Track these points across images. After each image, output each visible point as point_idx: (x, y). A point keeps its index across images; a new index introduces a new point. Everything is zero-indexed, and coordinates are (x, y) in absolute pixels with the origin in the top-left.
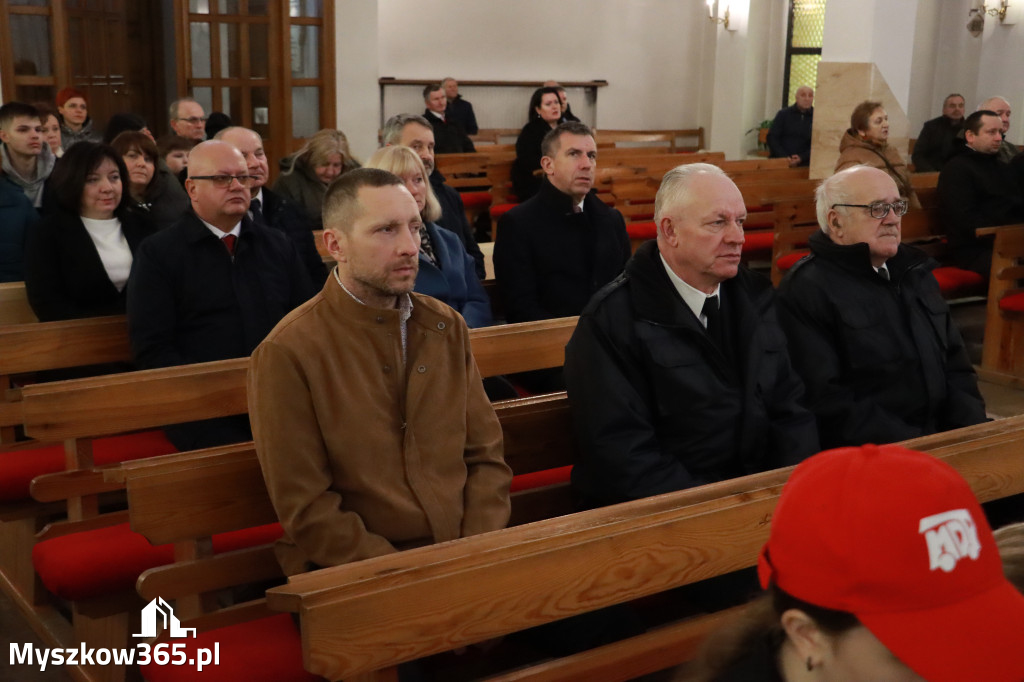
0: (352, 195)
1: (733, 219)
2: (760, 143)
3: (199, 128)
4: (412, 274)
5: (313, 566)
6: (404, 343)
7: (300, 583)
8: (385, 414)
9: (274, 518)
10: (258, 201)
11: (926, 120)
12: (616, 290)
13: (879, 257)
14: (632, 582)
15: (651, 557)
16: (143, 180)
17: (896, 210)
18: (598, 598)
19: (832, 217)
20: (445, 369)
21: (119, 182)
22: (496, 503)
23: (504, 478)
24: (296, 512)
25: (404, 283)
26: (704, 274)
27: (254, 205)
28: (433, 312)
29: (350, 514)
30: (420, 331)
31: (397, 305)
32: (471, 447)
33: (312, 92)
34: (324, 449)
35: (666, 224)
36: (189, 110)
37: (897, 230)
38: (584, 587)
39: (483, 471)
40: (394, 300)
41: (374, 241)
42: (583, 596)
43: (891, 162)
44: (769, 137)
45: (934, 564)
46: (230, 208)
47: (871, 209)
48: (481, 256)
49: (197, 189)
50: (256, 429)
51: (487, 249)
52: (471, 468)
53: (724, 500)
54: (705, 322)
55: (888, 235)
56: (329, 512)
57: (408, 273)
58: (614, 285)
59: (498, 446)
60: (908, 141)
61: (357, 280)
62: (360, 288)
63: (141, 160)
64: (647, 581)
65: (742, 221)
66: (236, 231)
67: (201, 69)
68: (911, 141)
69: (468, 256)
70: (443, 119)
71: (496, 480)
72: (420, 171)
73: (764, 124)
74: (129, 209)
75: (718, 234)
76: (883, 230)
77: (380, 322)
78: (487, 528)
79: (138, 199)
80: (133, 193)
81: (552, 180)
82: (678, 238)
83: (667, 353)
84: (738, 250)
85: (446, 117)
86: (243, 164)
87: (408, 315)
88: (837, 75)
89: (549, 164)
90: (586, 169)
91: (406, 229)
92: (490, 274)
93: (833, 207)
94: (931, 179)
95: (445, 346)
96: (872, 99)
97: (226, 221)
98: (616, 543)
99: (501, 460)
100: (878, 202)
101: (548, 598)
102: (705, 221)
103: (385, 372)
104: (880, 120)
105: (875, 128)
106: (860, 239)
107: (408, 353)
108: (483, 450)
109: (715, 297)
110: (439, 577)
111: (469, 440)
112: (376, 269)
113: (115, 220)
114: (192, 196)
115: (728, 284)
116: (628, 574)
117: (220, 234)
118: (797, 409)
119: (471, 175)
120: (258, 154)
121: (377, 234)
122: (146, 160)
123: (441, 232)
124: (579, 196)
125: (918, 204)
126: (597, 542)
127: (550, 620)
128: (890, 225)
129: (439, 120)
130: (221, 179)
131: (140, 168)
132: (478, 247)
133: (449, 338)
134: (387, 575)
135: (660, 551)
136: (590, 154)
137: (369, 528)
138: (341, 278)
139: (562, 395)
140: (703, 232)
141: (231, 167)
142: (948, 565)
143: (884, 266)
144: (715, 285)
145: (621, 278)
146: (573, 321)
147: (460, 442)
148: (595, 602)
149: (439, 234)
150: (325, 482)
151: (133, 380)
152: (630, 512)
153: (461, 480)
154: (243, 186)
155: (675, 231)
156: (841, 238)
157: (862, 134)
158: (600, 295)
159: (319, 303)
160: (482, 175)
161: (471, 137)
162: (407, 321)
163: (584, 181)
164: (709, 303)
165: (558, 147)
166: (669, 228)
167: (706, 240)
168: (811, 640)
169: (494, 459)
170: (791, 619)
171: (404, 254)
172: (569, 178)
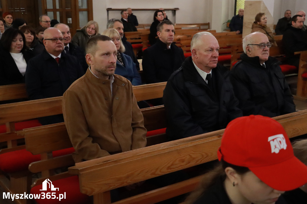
0: (96, 43)
1: (215, 49)
2: (227, 27)
3: (49, 24)
4: (114, 69)
5: (84, 160)
6: (111, 90)
7: (79, 165)
8: (106, 113)
9: (71, 146)
11: (279, 18)
12: (178, 73)
13: (262, 61)
14: (184, 163)
15: (190, 155)
16: (30, 41)
17: (268, 46)
18: (173, 168)
19: (248, 48)
20: (125, 98)
21: (23, 42)
22: (142, 140)
23: (145, 132)
24: (78, 144)
25: (111, 72)
26: (206, 67)
27: (66, 48)
28: (121, 80)
29: (96, 144)
30: (116, 86)
31: (109, 78)
32: (133, 122)
33: (85, 13)
34: (87, 123)
35: (194, 51)
36: (46, 18)
37: (268, 52)
38: (169, 165)
39: (138, 130)
40: (108, 77)
41: (102, 58)
42: (169, 168)
43: (268, 32)
44: (230, 25)
45: (273, 151)
46: (57, 49)
47: (260, 45)
48: (138, 63)
49: (47, 43)
50: (65, 117)
51: (140, 61)
52: (134, 129)
53: (213, 137)
54: (207, 82)
55: (265, 54)
56: (89, 143)
57: (112, 68)
58: (178, 70)
59: (142, 122)
60: (273, 25)
61: (97, 70)
62: (97, 73)
63: (29, 34)
64: (189, 163)
65: (218, 50)
66: (59, 56)
68: (274, 25)
69: (134, 63)
70: (127, 21)
71: (142, 133)
72: (118, 37)
73: (228, 21)
74: (26, 50)
75: (210, 54)
76: (264, 52)
77: (104, 84)
78: (139, 147)
79: (29, 47)
80: (27, 45)
81: (161, 39)
82: (198, 56)
83: (195, 91)
84: (217, 59)
85: (128, 20)
86: (61, 35)
87: (113, 81)
88: (251, 5)
89: (159, 34)
90: (171, 36)
91: (112, 54)
92: (141, 69)
93: (248, 45)
94: (281, 37)
95: (125, 91)
96: (262, 12)
97: (56, 53)
98: (178, 151)
99: (143, 126)
100: (262, 43)
101: (157, 169)
102: (207, 50)
103: (106, 99)
104: (264, 19)
105: (262, 21)
106: (256, 55)
107: (113, 93)
108: (138, 123)
109: (210, 74)
110: (123, 163)
111: (133, 120)
112: (102, 67)
113: (21, 53)
114: (45, 45)
115: (214, 70)
116: (183, 161)
117: (55, 57)
118: (237, 109)
120: (68, 32)
121: (103, 56)
122: (31, 34)
123: (125, 56)
124: (169, 44)
125: (276, 45)
126: (173, 151)
127: (158, 176)
128: (266, 51)
129: (126, 21)
130: (54, 40)
131: (29, 37)
132: (137, 61)
133: (126, 88)
134: (106, 162)
135: (193, 154)
136: (173, 31)
137: (102, 148)
138: (91, 70)
139: (162, 106)
141: (57, 36)
142: (277, 151)
143: (264, 64)
144: (210, 70)
145: (180, 69)
146: (165, 83)
147: (130, 121)
148: (172, 170)
149: (124, 56)
150: (87, 134)
151: (27, 104)
152: (184, 142)
153: (131, 133)
154: (61, 42)
155: (197, 53)
156: (250, 55)
157: (259, 23)
158: (174, 74)
159: (84, 78)
160: (140, 38)
161: (136, 27)
162: (113, 83)
163: (171, 39)
164: (208, 76)
165: (163, 29)
166: (195, 52)
167: (206, 56)
168: (234, 177)
169: (141, 126)
170: (228, 170)
171: (112, 63)
172: (166, 39)
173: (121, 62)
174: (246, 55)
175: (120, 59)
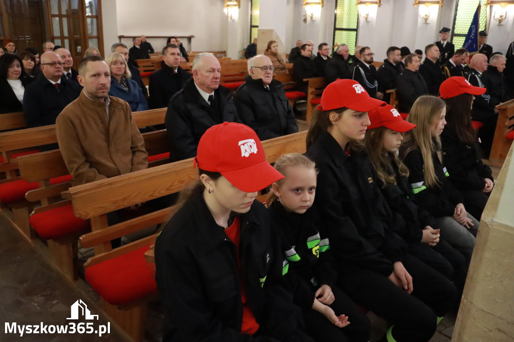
1: (217, 70)
4: (106, 91)
6: (108, 113)
7: (72, 190)
8: (103, 137)
10: (69, 73)
11: (292, 48)
12: (179, 94)
13: (266, 83)
15: (189, 176)
16: (30, 68)
17: (270, 69)
19: (252, 71)
20: (123, 120)
21: (20, 68)
22: (142, 163)
23: (145, 155)
24: (74, 169)
25: (103, 93)
26: (208, 88)
27: (68, 74)
28: (118, 103)
29: (92, 169)
30: (113, 109)
31: (105, 100)
32: (133, 146)
33: (96, 40)
34: (82, 148)
35: (195, 72)
36: (50, 45)
37: (271, 75)
38: (167, 186)
39: (138, 154)
40: (103, 99)
43: (280, 59)
44: (246, 53)
46: (57, 74)
47: (262, 68)
49: (45, 68)
52: (134, 153)
54: (209, 103)
55: (268, 77)
56: (86, 169)
58: (179, 92)
59: (142, 145)
63: (29, 61)
65: (219, 71)
66: (59, 82)
67: (57, 33)
70: (139, 48)
71: (142, 156)
72: (123, 61)
75: (211, 75)
76: (266, 75)
77: (99, 106)
79: (30, 74)
80: (26, 72)
81: (166, 63)
82: (199, 77)
83: (197, 113)
84: (219, 80)
87: (109, 104)
88: (263, 33)
89: (165, 58)
90: (177, 59)
91: (103, 75)
93: (251, 67)
95: (122, 112)
96: (274, 40)
97: (55, 78)
98: (177, 172)
99: (144, 150)
100: (265, 66)
102: (208, 71)
104: (275, 46)
105: (273, 49)
106: (259, 78)
107: (109, 116)
108: (137, 147)
109: (212, 95)
110: (118, 185)
111: (132, 143)
112: (93, 89)
113: (19, 80)
114: (43, 70)
115: (216, 91)
116: (182, 182)
117: (54, 83)
119: (149, 66)
120: (69, 56)
121: (93, 77)
122: (31, 61)
124: (175, 68)
125: (288, 72)
126: (171, 172)
128: (268, 73)
130: (52, 64)
131: (29, 64)
132: (145, 87)
133: (124, 111)
135: (193, 175)
136: (178, 54)
137: (99, 173)
138: (84, 92)
140: (207, 74)
141: (56, 60)
143: (268, 86)
144: (212, 92)
145: (182, 90)
147: (129, 144)
148: (172, 191)
149: (130, 82)
150: (84, 159)
153: (130, 157)
154: (60, 66)
155: (198, 74)
156: (254, 77)
157: (270, 50)
158: (175, 95)
159: (78, 101)
160: (152, 66)
162: (109, 106)
163: (176, 63)
164: (210, 97)
165: (167, 52)
166: (197, 73)
167: (207, 77)
168: (209, 184)
169: (141, 149)
170: (203, 177)
171: (102, 84)
172: (172, 62)
173: (125, 87)
174: (250, 77)
175: (125, 84)
